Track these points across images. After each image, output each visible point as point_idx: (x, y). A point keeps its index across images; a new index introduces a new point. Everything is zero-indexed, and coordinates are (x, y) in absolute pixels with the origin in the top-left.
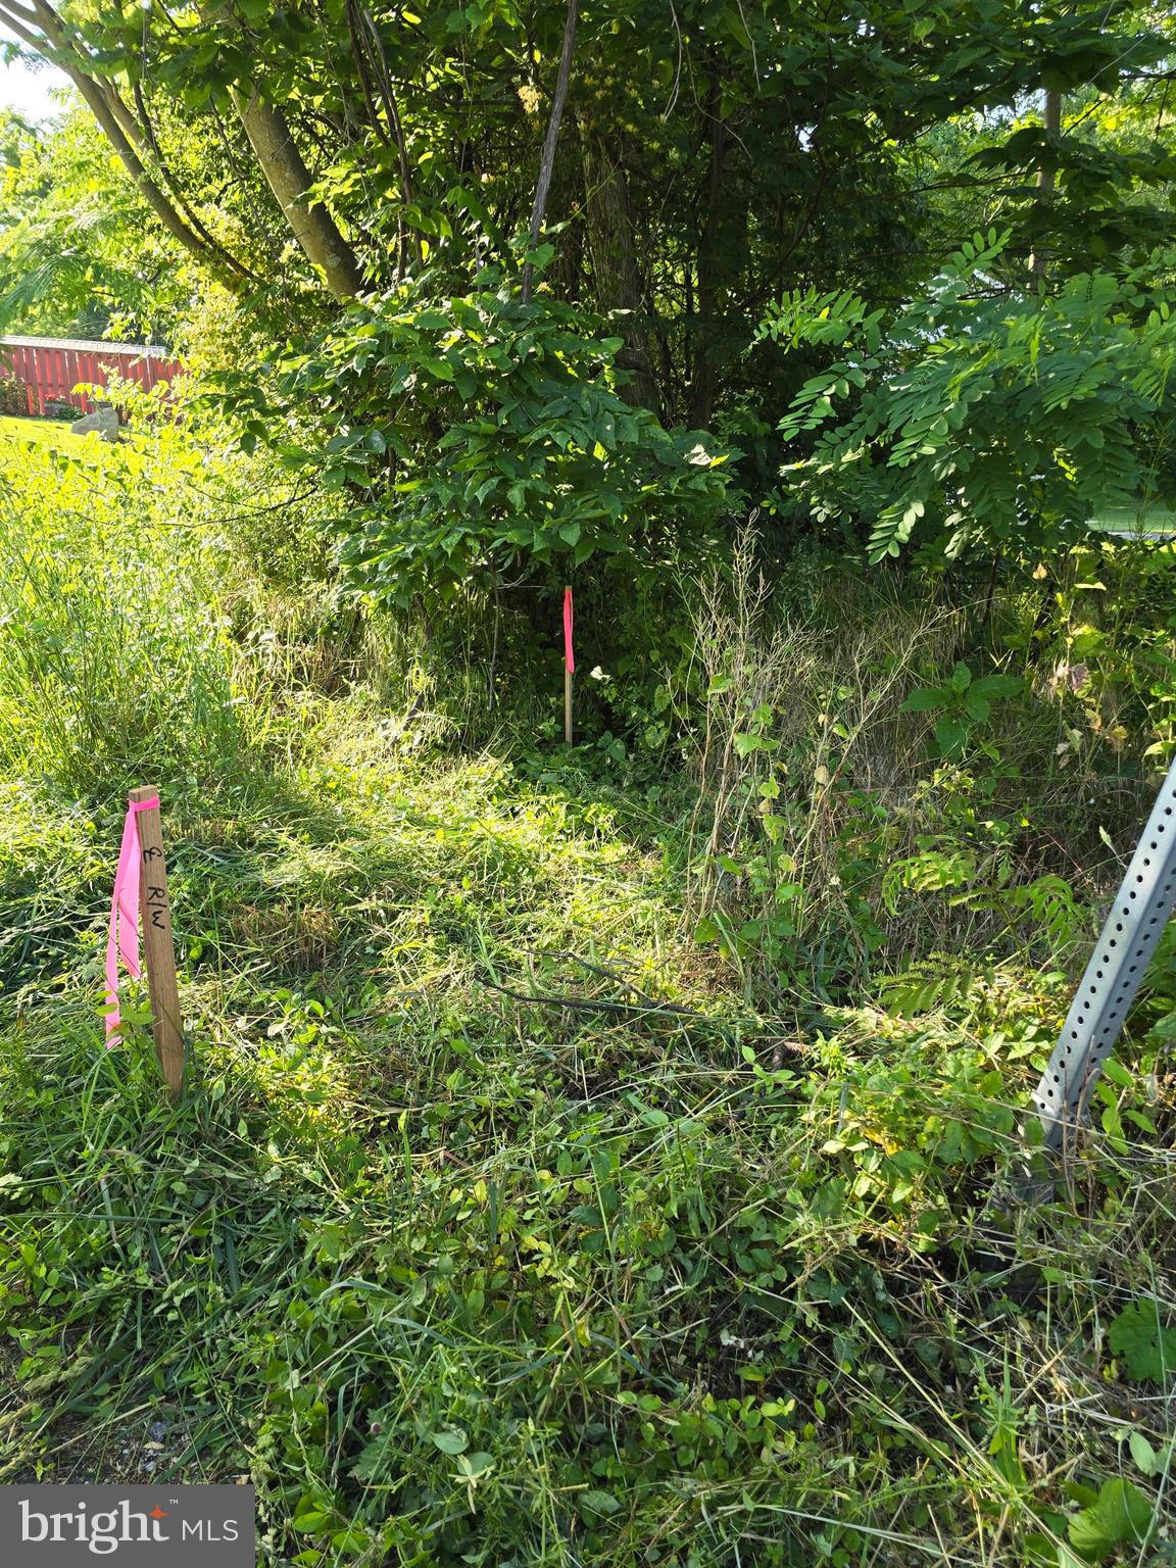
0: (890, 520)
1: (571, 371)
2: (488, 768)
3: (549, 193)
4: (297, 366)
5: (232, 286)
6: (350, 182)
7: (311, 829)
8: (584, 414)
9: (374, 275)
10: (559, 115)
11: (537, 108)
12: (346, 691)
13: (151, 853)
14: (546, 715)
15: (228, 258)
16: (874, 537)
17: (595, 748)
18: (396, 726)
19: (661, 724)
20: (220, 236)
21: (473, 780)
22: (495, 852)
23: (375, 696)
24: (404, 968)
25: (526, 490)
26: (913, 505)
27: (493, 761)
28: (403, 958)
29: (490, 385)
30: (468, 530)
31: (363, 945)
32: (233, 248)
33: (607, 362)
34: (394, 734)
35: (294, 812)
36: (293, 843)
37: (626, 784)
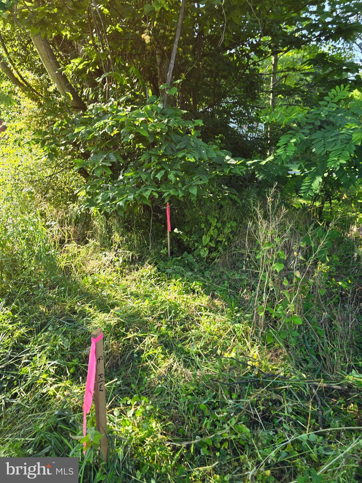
0: (308, 183)
1: (181, 131)
2: (148, 269)
3: (174, 69)
4: (80, 130)
5: (35, 99)
6: (83, 64)
7: (97, 303)
8: (192, 147)
9: (93, 96)
10: (177, 43)
11: (149, 41)
12: (87, 242)
13: (99, 359)
14: (162, 247)
15: (33, 90)
16: (302, 188)
17: (182, 258)
18: (111, 255)
19: (206, 249)
20: (30, 82)
21: (144, 274)
22: (170, 307)
23: (98, 243)
24: (152, 362)
25: (174, 174)
26: (317, 178)
27: (150, 266)
28: (150, 357)
29: (157, 137)
30: (153, 189)
31: (133, 354)
32: (35, 86)
33: (192, 128)
34: (111, 258)
35: (88, 297)
36: (91, 310)
37: (196, 271)
